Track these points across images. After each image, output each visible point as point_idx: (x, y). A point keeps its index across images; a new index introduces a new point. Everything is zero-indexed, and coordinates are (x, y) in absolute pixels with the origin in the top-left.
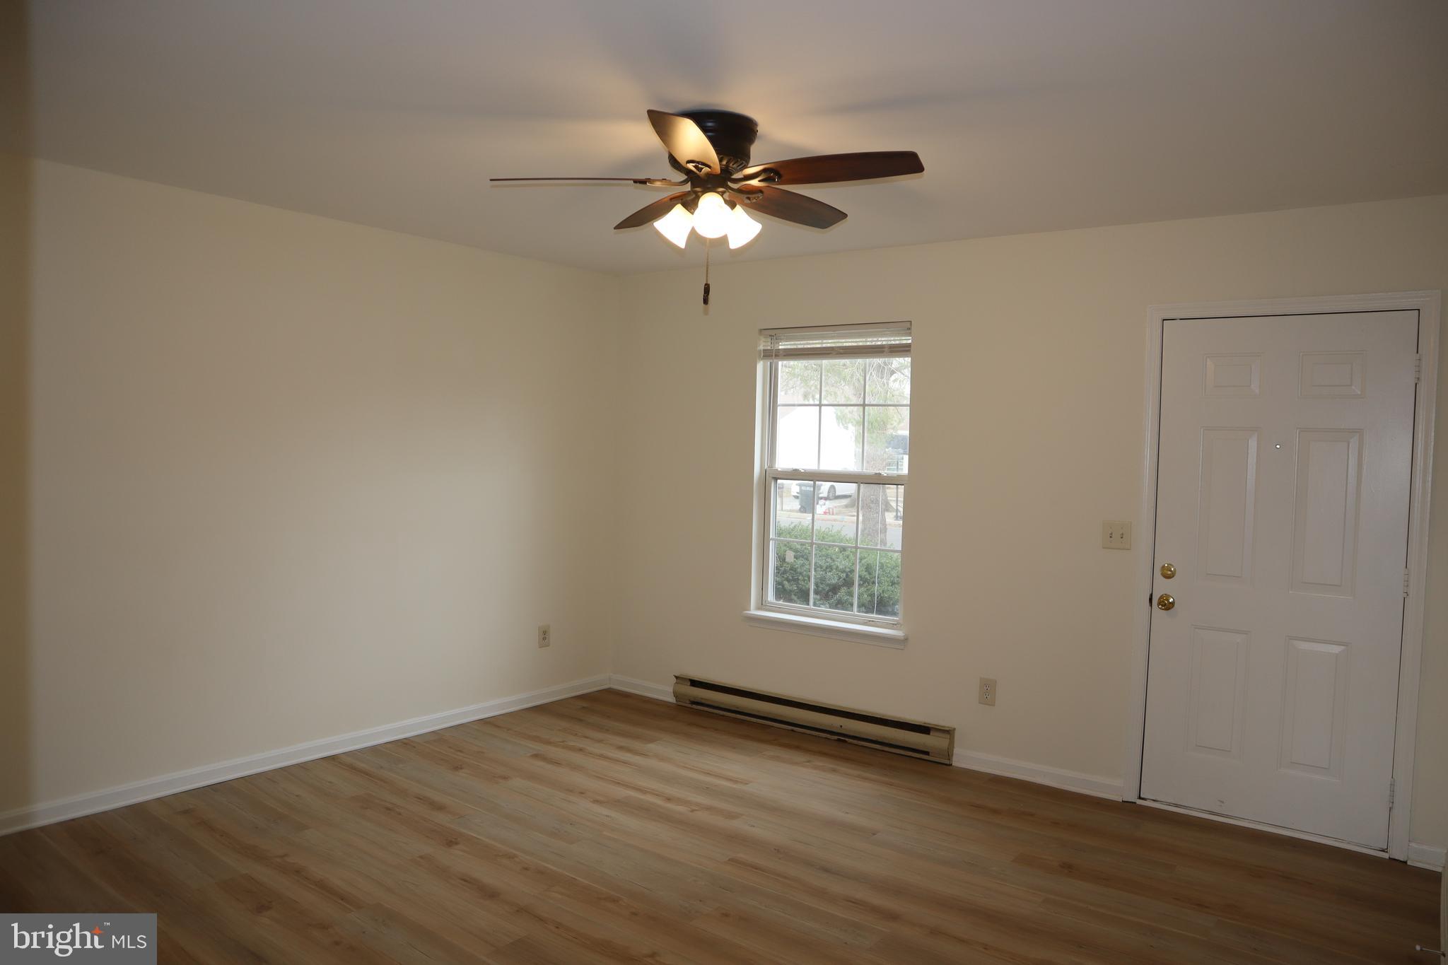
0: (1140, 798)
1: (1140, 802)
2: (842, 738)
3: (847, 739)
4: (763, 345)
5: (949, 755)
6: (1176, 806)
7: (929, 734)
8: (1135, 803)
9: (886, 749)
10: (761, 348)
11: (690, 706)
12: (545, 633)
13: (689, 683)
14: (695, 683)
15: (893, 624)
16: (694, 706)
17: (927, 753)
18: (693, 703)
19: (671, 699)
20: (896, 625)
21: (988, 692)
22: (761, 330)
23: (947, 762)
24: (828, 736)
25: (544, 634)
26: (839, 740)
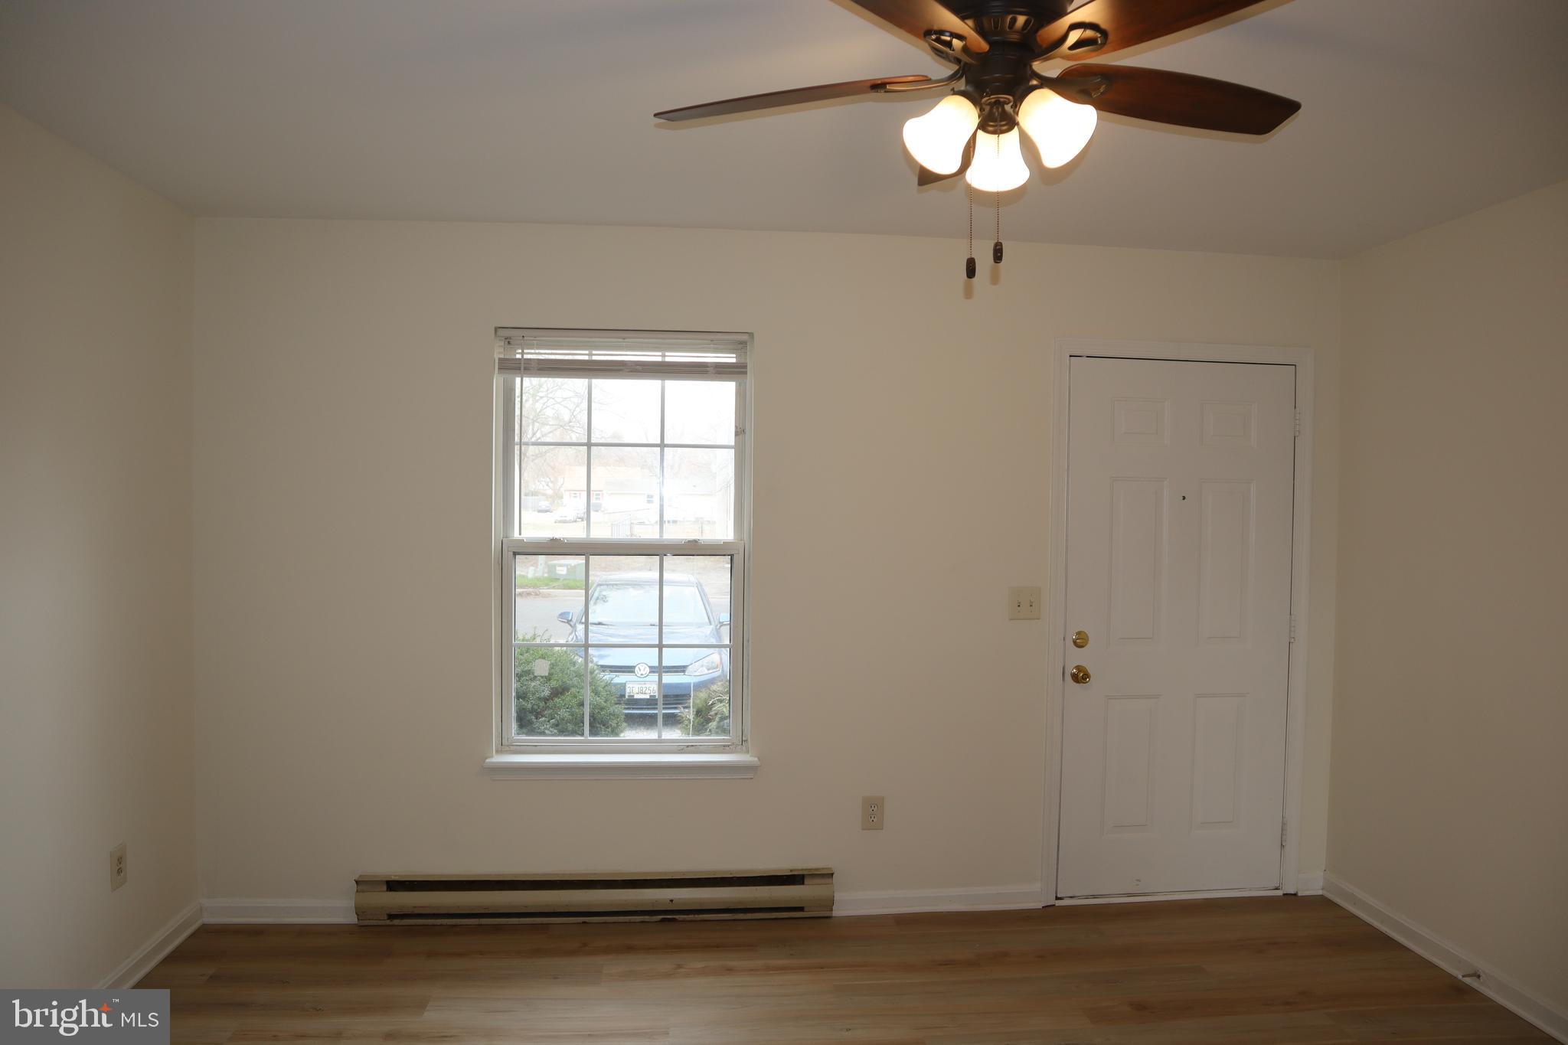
0: (1057, 898)
1: (1059, 903)
2: (668, 916)
3: (677, 917)
4: (498, 353)
5: (830, 903)
6: (1094, 897)
7: (803, 884)
8: (1054, 905)
9: (741, 916)
10: (497, 356)
11: (388, 922)
12: (120, 860)
13: (385, 888)
14: (393, 885)
15: (724, 746)
16: (396, 922)
17: (801, 909)
18: (391, 917)
19: (352, 919)
20: (729, 746)
21: (873, 812)
22: (496, 329)
23: (827, 914)
24: (647, 918)
25: (119, 865)
26: (663, 920)
